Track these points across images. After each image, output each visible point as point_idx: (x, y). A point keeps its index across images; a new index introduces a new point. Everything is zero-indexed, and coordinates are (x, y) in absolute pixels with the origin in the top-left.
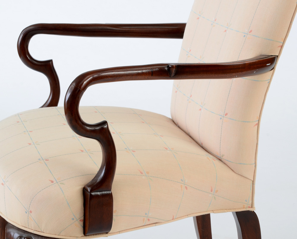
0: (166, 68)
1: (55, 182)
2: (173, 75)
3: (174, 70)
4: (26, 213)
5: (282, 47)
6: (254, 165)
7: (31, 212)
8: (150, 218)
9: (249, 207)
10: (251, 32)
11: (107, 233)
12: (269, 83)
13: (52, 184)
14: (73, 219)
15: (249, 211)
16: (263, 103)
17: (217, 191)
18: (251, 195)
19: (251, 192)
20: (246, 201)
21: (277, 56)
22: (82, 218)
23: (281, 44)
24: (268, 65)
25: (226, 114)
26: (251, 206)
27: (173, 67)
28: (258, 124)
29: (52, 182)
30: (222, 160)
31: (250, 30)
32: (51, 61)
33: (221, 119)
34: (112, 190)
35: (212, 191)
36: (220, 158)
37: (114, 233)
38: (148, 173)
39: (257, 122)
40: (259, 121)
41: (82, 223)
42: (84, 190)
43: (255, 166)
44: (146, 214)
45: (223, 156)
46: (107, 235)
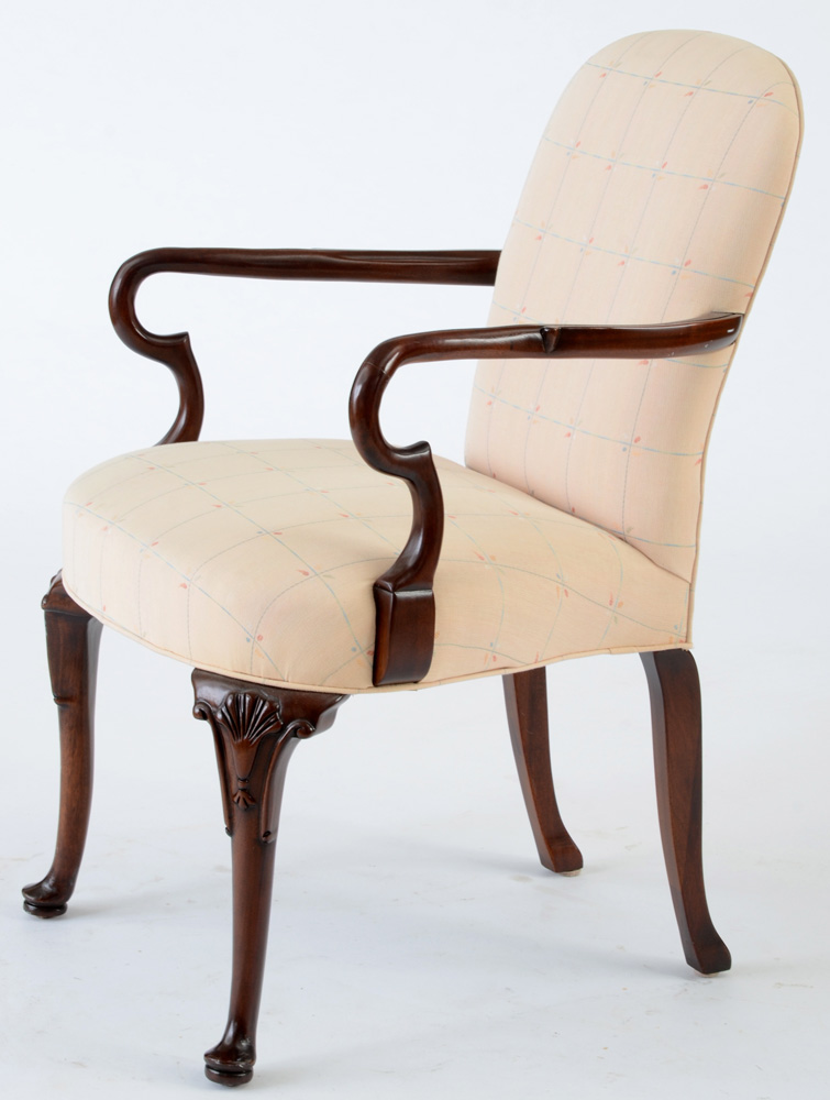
0: (538, 335)
1: (311, 574)
2: (552, 348)
3: (554, 339)
4: (248, 640)
5: (752, 295)
6: (694, 549)
7: (260, 638)
8: (497, 655)
9: (681, 642)
10: (688, 263)
11: (416, 682)
12: (726, 372)
13: (306, 577)
14: (354, 650)
15: (680, 649)
16: (713, 415)
17: (620, 605)
18: (686, 614)
19: (687, 608)
20: (676, 627)
21: (744, 315)
22: (372, 649)
23: (752, 290)
24: (730, 331)
25: (637, 440)
26: (684, 639)
27: (552, 331)
28: (703, 461)
29: (306, 574)
30: (628, 539)
31: (686, 260)
32: (185, 335)
33: (624, 450)
34: (434, 588)
35: (611, 603)
36: (622, 536)
37: (431, 683)
38: (493, 558)
39: (701, 456)
40: (704, 453)
41: (371, 658)
42: (377, 589)
43: (697, 551)
44: (492, 645)
45: (630, 530)
46: (415, 686)
